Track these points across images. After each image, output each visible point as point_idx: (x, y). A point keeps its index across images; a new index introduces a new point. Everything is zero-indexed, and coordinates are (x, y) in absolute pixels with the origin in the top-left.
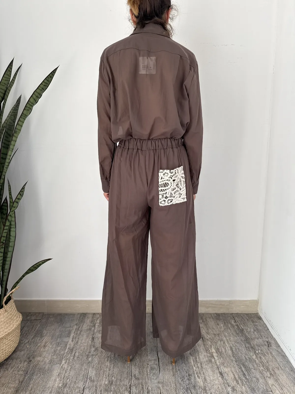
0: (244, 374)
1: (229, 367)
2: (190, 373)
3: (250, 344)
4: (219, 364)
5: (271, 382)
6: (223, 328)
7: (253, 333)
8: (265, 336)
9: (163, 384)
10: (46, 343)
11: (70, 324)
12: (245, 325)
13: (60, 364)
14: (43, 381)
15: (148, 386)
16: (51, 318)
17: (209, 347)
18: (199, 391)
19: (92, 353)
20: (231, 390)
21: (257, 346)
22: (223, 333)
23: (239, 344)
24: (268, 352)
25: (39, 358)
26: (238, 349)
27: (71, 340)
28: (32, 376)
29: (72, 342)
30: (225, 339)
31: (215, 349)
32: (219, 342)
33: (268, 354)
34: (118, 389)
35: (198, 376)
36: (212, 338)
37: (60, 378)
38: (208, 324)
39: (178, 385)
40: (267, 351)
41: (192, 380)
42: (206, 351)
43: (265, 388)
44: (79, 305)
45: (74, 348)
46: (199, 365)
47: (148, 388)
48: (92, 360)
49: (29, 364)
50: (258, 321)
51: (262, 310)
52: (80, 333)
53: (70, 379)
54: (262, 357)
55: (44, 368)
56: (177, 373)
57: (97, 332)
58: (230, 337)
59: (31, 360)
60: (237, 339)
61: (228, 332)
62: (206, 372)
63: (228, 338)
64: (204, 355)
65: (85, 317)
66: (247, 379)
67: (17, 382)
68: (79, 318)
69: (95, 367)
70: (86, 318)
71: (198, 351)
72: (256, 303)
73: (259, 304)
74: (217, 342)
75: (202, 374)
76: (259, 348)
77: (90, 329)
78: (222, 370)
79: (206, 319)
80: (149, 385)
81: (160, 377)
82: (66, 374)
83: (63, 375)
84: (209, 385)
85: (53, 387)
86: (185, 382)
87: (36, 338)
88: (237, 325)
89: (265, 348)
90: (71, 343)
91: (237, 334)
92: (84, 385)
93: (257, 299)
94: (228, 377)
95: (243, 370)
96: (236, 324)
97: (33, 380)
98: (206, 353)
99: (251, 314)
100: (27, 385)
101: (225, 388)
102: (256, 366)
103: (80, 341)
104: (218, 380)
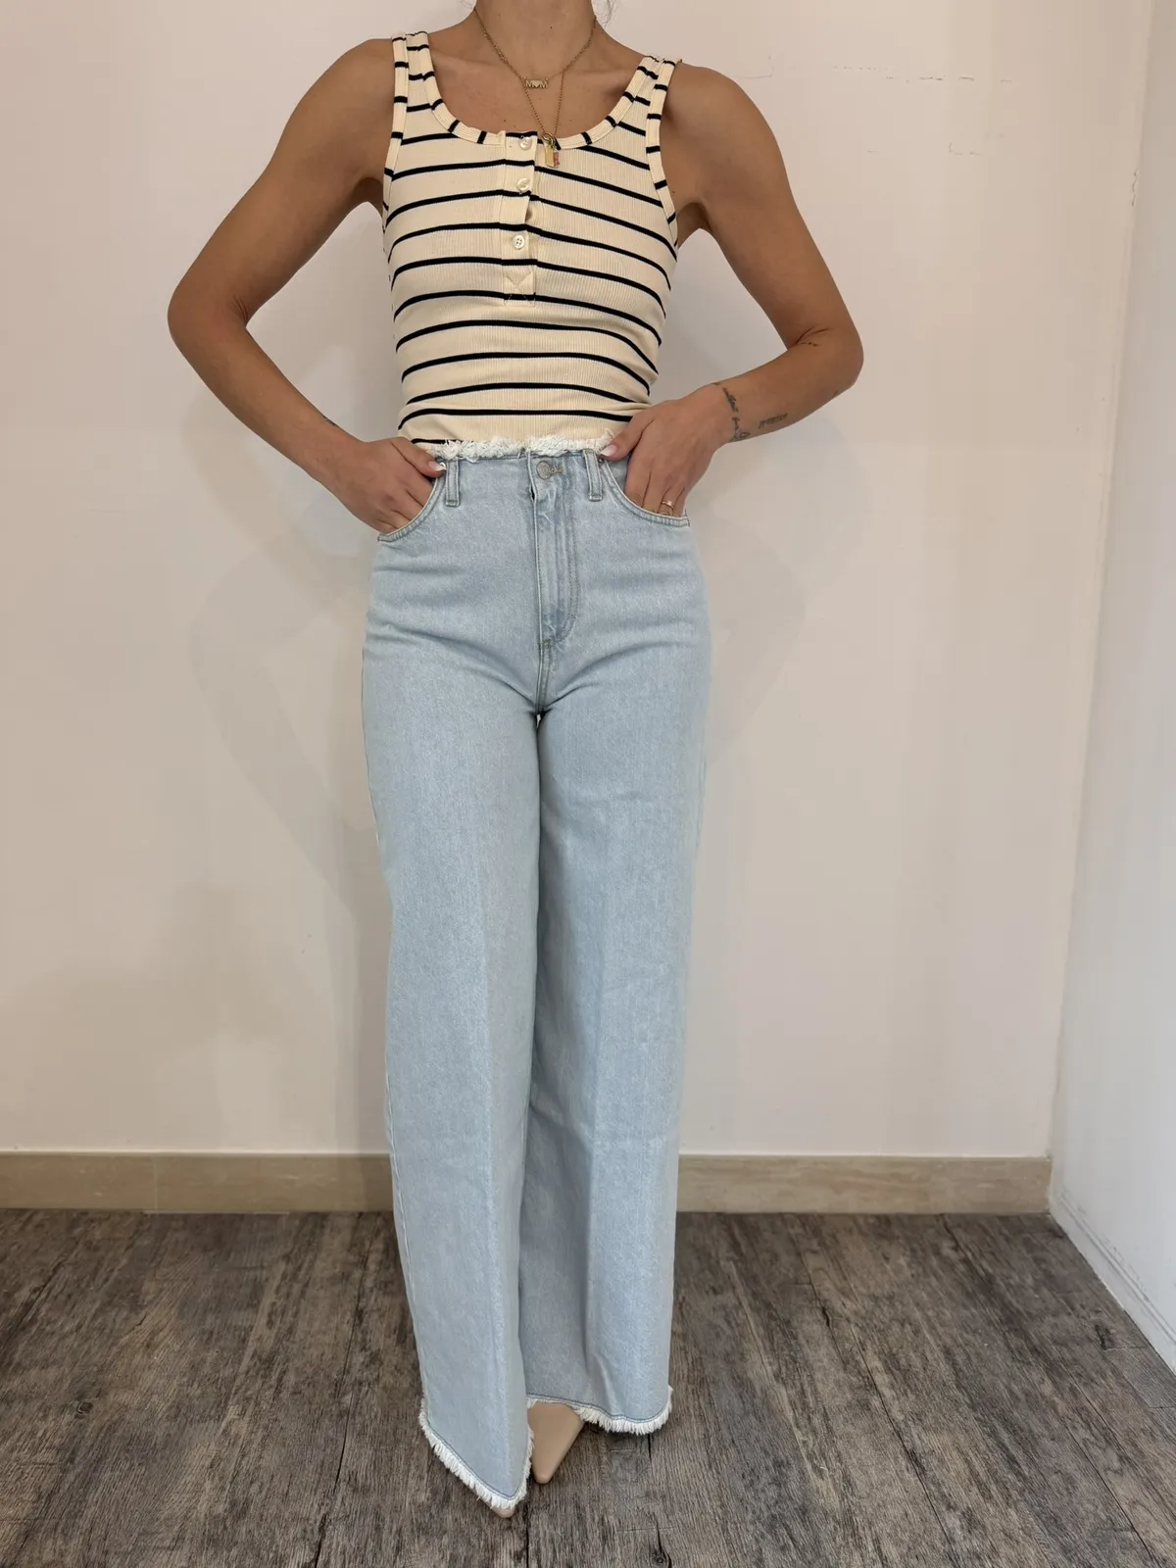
0: (1011, 1461)
1: (945, 1432)
2: (781, 1453)
3: (1027, 1338)
4: (902, 1418)
5: (1125, 1489)
6: (906, 1269)
7: (1036, 1291)
8: (1084, 1303)
9: (668, 1502)
10: (153, 1333)
11: (259, 1254)
12: (998, 1261)
13: (219, 1420)
14: (144, 1491)
15: (605, 1510)
16: (177, 1230)
17: (855, 1349)
18: (823, 1528)
19: (355, 1373)
20: (958, 1522)
21: (1055, 1342)
22: (910, 1291)
23: (980, 1334)
24: (1104, 1366)
25: (126, 1395)
26: (978, 1354)
27: (264, 1320)
28: (95, 1470)
29: (270, 1329)
30: (918, 1315)
31: (882, 1356)
32: (896, 1328)
33: (1104, 1377)
34: (472, 1523)
35: (815, 1468)
36: (863, 1312)
37: (217, 1478)
38: (843, 1257)
39: (733, 1504)
40: (1101, 1363)
41: (793, 1486)
42: (842, 1364)
43: (1104, 1518)
44: (297, 1178)
45: (279, 1354)
46: (817, 1420)
47: (603, 1519)
48: (357, 1404)
49: (81, 1421)
50: (1051, 1243)
51: (1065, 1199)
52: (303, 1294)
53: (262, 1484)
54: (1080, 1388)
55: (150, 1436)
56: (727, 1456)
57: (375, 1289)
58: (941, 1308)
59: (90, 1406)
60: (969, 1315)
61: (929, 1289)
62: (848, 1453)
63: (930, 1313)
64: (837, 1382)
65: (322, 1227)
66: (1025, 1478)
67: (29, 1496)
68: (294, 1233)
69: (370, 1431)
70: (327, 1231)
71: (807, 1365)
72: (1041, 1170)
73: (1052, 1175)
74: (889, 1328)
75: (833, 1459)
76: (1065, 1350)
77: (345, 1277)
78: (918, 1442)
79: (834, 1236)
80: (609, 1505)
81: (654, 1470)
82: (243, 1462)
83: (233, 1467)
84: (864, 1503)
85: (186, 1518)
86: (763, 1491)
87: (113, 1313)
88: (966, 1261)
89: (1089, 1354)
90: (262, 1334)
91: (968, 1294)
92: (323, 1508)
93: (1045, 1156)
94: (944, 1470)
95: (1006, 1442)
96: (962, 1255)
97: (99, 1491)
98: (842, 1371)
99: (1018, 1217)
100: (75, 1507)
101: (933, 1518)
102: (1056, 1424)
103: (302, 1326)
104: (901, 1482)
